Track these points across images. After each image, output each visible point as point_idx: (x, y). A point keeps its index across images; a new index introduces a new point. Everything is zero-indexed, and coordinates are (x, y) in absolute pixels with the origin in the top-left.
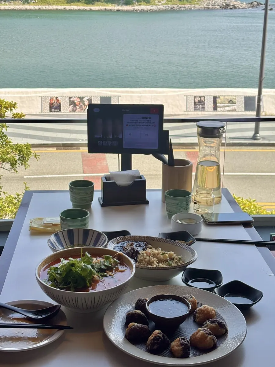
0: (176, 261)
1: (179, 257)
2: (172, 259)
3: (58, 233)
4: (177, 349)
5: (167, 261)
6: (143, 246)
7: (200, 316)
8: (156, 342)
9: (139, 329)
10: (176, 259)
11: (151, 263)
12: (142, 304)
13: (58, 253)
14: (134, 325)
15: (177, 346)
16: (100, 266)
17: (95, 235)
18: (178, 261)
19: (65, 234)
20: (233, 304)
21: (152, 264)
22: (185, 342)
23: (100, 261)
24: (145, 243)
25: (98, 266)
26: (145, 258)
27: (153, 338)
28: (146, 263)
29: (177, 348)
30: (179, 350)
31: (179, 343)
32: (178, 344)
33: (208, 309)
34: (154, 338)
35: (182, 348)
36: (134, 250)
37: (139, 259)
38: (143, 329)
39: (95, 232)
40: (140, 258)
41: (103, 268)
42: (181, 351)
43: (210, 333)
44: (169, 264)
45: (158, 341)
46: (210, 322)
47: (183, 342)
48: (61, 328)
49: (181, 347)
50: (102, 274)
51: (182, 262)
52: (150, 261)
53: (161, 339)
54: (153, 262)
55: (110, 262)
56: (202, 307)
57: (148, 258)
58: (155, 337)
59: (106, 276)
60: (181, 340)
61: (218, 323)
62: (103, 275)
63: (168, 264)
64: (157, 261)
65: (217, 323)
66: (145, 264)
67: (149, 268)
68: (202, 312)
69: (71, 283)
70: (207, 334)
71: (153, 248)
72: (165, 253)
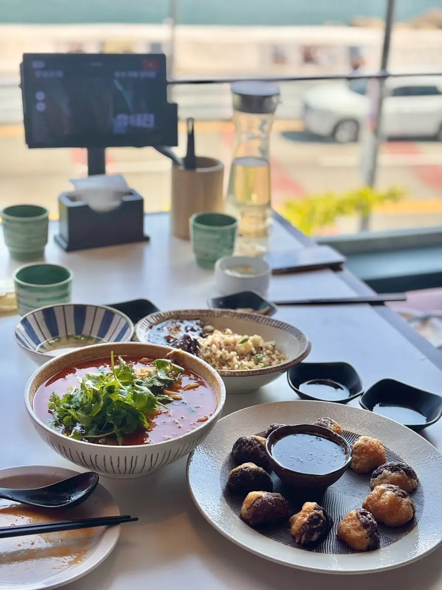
0: (268, 351)
1: (271, 345)
2: (260, 349)
3: (28, 318)
4: (357, 536)
5: (252, 354)
6: (198, 329)
7: (360, 459)
8: (315, 527)
9: (272, 504)
10: (267, 348)
11: (226, 361)
12: (250, 449)
13: (55, 362)
14: (260, 497)
15: (355, 530)
16: (152, 382)
17: (100, 315)
18: (271, 352)
19: (40, 318)
20: (406, 425)
21: (229, 363)
22: (370, 519)
23: (150, 373)
24: (198, 321)
25: (148, 383)
26: (215, 354)
27: (307, 520)
28: (218, 363)
29: (359, 534)
30: (362, 537)
31: (358, 524)
32: (355, 525)
33: (373, 443)
34: (309, 521)
35: (368, 533)
36: (191, 340)
37: (203, 356)
38: (278, 502)
39: (98, 309)
40: (205, 355)
41: (158, 385)
42: (367, 538)
43: (402, 493)
44: (258, 359)
45: (319, 525)
46: (389, 471)
47: (366, 521)
48: (111, 522)
49: (366, 532)
50: (161, 398)
51: (279, 354)
52: (224, 358)
53: (322, 519)
54: (230, 360)
55: (166, 371)
56: (359, 442)
57: (219, 353)
58: (311, 517)
59: (170, 402)
60: (361, 516)
61: (404, 469)
62: (164, 400)
63: (256, 359)
64: (238, 357)
65: (402, 471)
66: (216, 365)
67: (237, 374)
68: (364, 450)
69: (115, 427)
70: (399, 496)
71: (216, 331)
72: (246, 340)
